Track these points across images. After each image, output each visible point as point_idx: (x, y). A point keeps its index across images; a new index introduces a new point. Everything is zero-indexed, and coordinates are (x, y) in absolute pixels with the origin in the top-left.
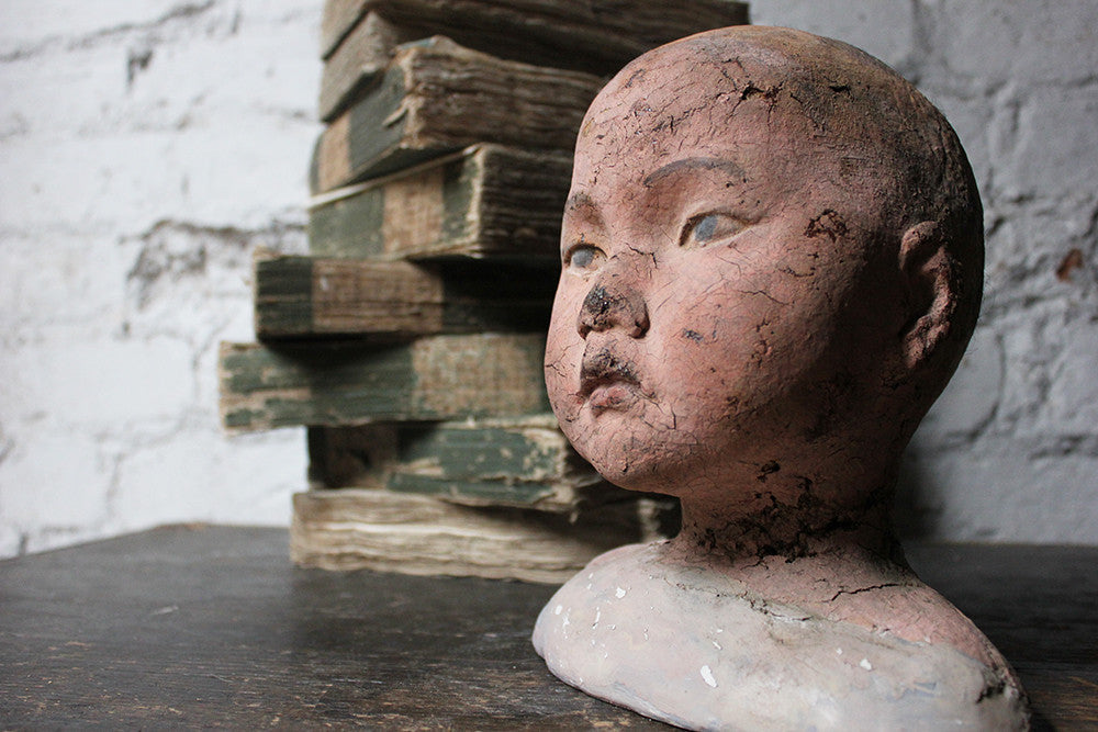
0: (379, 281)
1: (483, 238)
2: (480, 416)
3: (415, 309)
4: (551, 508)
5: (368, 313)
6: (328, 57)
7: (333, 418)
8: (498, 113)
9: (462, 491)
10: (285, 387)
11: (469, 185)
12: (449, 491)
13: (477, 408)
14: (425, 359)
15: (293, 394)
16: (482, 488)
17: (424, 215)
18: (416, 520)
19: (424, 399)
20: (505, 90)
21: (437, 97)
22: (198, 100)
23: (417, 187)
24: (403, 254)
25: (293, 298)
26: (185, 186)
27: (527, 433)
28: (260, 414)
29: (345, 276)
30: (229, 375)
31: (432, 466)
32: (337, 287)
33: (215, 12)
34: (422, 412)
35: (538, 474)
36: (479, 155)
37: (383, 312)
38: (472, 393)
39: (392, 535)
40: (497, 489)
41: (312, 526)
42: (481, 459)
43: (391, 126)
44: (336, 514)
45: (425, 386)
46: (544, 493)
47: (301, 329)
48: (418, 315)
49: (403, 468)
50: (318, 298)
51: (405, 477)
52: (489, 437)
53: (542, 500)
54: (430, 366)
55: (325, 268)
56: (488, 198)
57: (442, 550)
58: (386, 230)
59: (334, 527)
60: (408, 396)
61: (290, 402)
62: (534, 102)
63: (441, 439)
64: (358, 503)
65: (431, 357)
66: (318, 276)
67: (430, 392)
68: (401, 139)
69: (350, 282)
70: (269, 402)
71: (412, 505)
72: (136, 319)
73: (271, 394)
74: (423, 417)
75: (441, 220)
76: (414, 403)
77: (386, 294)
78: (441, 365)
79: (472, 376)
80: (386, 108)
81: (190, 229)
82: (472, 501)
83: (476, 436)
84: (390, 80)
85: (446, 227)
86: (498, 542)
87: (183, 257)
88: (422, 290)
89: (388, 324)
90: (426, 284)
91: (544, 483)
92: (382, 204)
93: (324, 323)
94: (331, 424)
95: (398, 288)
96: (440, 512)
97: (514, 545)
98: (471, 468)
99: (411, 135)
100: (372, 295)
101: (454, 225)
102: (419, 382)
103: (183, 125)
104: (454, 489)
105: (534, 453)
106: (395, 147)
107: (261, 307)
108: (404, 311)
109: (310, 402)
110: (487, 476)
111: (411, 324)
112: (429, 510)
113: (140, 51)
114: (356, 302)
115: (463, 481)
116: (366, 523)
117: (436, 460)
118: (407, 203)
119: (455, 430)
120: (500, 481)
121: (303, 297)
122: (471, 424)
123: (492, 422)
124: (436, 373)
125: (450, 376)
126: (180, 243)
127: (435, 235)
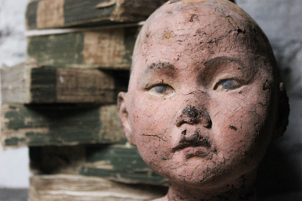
0: (86, 79)
3: (102, 92)
5: (82, 94)
7: (60, 142)
9: (122, 176)
10: (36, 127)
12: (115, 177)
14: (106, 116)
15: (39, 130)
16: (135, 176)
17: (112, 49)
18: (97, 189)
19: (104, 134)
23: (107, 36)
24: (97, 66)
25: (47, 86)
28: (22, 140)
29: (71, 76)
30: (7, 120)
31: (107, 164)
32: (68, 81)
34: (103, 139)
37: (88, 93)
39: (85, 196)
40: (143, 176)
41: (42, 192)
42: (134, 162)
43: (102, 8)
44: (54, 186)
45: (105, 128)
47: (51, 101)
48: (103, 95)
49: (88, 165)
50: (59, 86)
51: (90, 169)
54: (108, 118)
55: (62, 72)
58: (85, 53)
59: (54, 192)
60: (97, 132)
61: (38, 134)
63: (112, 152)
64: (66, 181)
65: (108, 114)
66: (59, 76)
67: (108, 131)
69: (73, 79)
70: (28, 134)
71: (95, 182)
73: (29, 130)
74: (104, 142)
75: (123, 53)
76: (100, 135)
77: (89, 85)
78: (113, 118)
82: (127, 181)
83: (131, 152)
88: (105, 83)
89: (90, 99)
90: (107, 80)
92: (82, 40)
93: (62, 98)
94: (59, 145)
95: (95, 82)
96: (109, 185)
98: (129, 166)
99: (116, 15)
100: (83, 85)
102: (103, 126)
104: (118, 176)
106: (105, 18)
107: (32, 90)
108: (97, 93)
109: (48, 135)
110: (138, 170)
111: (100, 99)
112: (104, 185)
114: (76, 88)
115: (124, 173)
116: (72, 191)
117: (109, 162)
118: (99, 42)
119: (120, 148)
120: (145, 173)
121: (52, 86)
122: (128, 146)
124: (111, 122)
127: (119, 60)
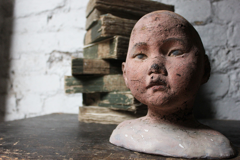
0: (97, 63)
1: (117, 55)
2: (117, 91)
3: (104, 69)
4: (131, 110)
5: (94, 70)
6: (87, 17)
8: (121, 29)
9: (113, 107)
11: (114, 44)
12: (110, 107)
13: (116, 90)
15: (79, 86)
16: (117, 106)
17: (106, 50)
18: (104, 113)
19: (106, 88)
20: (122, 25)
21: (108, 26)
22: (61, 25)
25: (79, 67)
26: (59, 43)
27: (126, 95)
28: (72, 91)
29: (90, 62)
30: (66, 82)
32: (88, 65)
33: (65, 8)
34: (105, 90)
35: (128, 103)
36: (116, 38)
37: (97, 70)
38: (115, 86)
41: (83, 113)
42: (117, 100)
43: (99, 32)
44: (88, 111)
46: (129, 107)
47: (81, 73)
48: (105, 71)
49: (101, 102)
50: (84, 67)
51: (102, 104)
52: (118, 96)
53: (129, 109)
55: (86, 61)
56: (118, 47)
57: (109, 119)
58: (98, 53)
59: (87, 114)
60: (102, 87)
61: (78, 88)
62: (128, 27)
63: (109, 96)
64: (92, 109)
65: (107, 79)
66: (84, 63)
67: (107, 86)
68: (101, 34)
69: (91, 64)
70: (74, 88)
71: (103, 109)
72: (49, 71)
73: (75, 86)
75: (109, 51)
76: (103, 89)
77: (98, 66)
79: (115, 83)
80: (98, 28)
81: (60, 52)
82: (115, 109)
83: (116, 95)
84: (99, 23)
85: (110, 53)
86: (120, 117)
87: (58, 58)
88: (105, 65)
89: (98, 72)
91: (130, 105)
92: (98, 48)
93: (85, 72)
94: (87, 93)
95: (100, 65)
96: (108, 110)
97: (124, 118)
98: (115, 102)
99: (103, 34)
100: (95, 66)
101: (112, 52)
102: (105, 84)
103: (58, 30)
105: (127, 99)
106: (100, 36)
107: (73, 69)
109: (82, 88)
110: (118, 103)
111: (103, 72)
112: (106, 111)
113: (50, 15)
114: (92, 68)
115: (113, 104)
116: (94, 113)
117: (108, 100)
119: (112, 94)
120: (121, 105)
121: (81, 67)
122: (115, 93)
123: (119, 93)
124: (108, 82)
125: (111, 83)
126: (57, 55)
127: (108, 54)
